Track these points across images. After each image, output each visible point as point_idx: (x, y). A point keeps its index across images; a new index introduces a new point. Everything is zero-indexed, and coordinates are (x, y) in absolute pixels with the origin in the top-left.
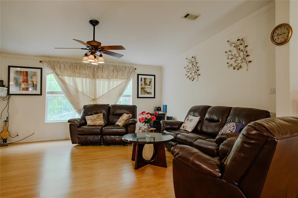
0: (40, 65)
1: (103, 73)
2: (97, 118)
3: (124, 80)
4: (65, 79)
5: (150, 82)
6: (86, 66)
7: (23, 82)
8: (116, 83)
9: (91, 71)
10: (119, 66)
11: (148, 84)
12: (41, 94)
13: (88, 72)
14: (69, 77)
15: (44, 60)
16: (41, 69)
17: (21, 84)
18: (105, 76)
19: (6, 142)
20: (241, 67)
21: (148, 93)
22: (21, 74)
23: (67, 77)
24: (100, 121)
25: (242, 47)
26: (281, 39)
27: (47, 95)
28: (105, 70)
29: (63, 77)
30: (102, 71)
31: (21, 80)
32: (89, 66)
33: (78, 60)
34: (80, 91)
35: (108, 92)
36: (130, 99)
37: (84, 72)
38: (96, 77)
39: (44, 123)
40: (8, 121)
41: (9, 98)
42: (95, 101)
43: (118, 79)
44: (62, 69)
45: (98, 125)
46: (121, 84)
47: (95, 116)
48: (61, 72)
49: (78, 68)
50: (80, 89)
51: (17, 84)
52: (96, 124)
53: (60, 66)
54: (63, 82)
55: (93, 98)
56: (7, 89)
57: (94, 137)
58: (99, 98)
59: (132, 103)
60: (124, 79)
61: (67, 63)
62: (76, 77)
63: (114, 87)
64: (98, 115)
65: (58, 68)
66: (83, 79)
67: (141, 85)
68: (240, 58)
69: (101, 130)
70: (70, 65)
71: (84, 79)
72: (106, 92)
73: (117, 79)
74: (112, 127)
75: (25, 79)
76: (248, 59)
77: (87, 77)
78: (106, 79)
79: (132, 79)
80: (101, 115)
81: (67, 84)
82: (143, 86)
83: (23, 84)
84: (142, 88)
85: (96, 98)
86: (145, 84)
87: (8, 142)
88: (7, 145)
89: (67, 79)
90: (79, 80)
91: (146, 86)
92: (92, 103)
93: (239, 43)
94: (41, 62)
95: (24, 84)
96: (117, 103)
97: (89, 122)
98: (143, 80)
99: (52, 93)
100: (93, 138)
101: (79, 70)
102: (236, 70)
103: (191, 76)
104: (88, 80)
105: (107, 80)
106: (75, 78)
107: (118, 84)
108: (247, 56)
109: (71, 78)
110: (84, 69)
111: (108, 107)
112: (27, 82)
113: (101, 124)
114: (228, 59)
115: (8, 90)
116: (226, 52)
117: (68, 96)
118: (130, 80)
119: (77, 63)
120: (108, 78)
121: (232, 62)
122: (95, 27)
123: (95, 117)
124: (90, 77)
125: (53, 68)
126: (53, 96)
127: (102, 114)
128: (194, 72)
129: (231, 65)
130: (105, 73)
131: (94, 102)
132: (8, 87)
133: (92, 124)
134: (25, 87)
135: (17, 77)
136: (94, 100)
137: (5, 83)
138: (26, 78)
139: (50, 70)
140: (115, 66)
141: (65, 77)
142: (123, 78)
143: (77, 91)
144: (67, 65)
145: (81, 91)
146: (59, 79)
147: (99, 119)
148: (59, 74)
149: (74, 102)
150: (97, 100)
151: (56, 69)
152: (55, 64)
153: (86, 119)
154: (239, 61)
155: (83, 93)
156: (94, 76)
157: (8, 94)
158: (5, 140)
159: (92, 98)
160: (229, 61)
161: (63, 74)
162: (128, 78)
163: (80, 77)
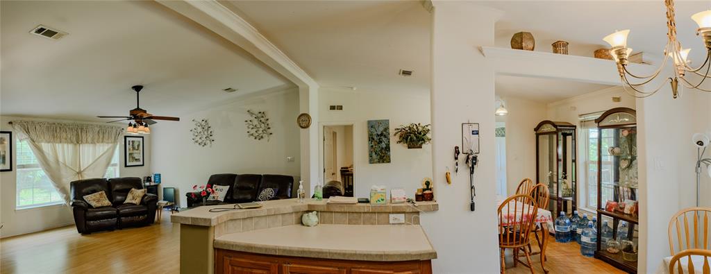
0: (9, 128)
1: (88, 135)
2: (100, 197)
3: (110, 145)
4: (42, 146)
5: (138, 146)
6: (67, 127)
8: (102, 148)
9: (74, 135)
10: (105, 127)
11: (136, 148)
12: (11, 170)
13: (69, 136)
14: (48, 144)
15: (16, 121)
16: (10, 133)
18: (89, 139)
20: (262, 137)
21: (136, 160)
24: (107, 201)
25: (263, 119)
26: (303, 118)
27: (18, 170)
28: (89, 132)
29: (40, 144)
30: (86, 133)
32: (70, 127)
33: (57, 119)
35: (94, 162)
36: (115, 169)
37: (65, 136)
38: (79, 142)
39: (15, 210)
42: (80, 175)
44: (37, 133)
46: (108, 150)
48: (38, 137)
49: (58, 130)
50: (61, 160)
52: (104, 204)
53: (35, 128)
54: (39, 150)
55: (78, 171)
58: (84, 170)
59: (120, 175)
60: (111, 143)
61: (44, 124)
62: (56, 142)
63: (101, 154)
64: (100, 193)
65: (32, 130)
66: (64, 145)
67: (129, 149)
68: (261, 129)
69: (118, 211)
70: (48, 127)
71: (66, 145)
72: (91, 162)
73: (103, 143)
76: (270, 131)
77: (69, 143)
79: (119, 143)
81: (45, 152)
82: (131, 152)
84: (130, 154)
85: (81, 171)
86: (134, 148)
89: (46, 147)
90: (59, 146)
91: (135, 151)
93: (259, 115)
94: (10, 123)
96: (103, 176)
97: (93, 204)
98: (131, 143)
99: (23, 166)
100: (108, 222)
101: (59, 133)
102: (257, 140)
103: (200, 141)
104: (70, 146)
105: (92, 145)
106: (54, 144)
107: (105, 151)
108: (269, 128)
109: (50, 144)
110: (65, 131)
111: (107, 182)
113: (107, 205)
114: (248, 128)
116: (246, 121)
117: (46, 170)
118: (117, 143)
119: (56, 124)
120: (93, 142)
121: (253, 131)
123: (97, 196)
124: (72, 142)
127: (103, 192)
128: (205, 136)
129: (252, 135)
130: (90, 136)
131: (79, 177)
133: (100, 205)
136: (79, 173)
139: (23, 135)
140: (100, 126)
141: (43, 144)
142: (110, 141)
143: (57, 161)
144: (44, 126)
145: (63, 162)
146: (35, 147)
147: (103, 199)
148: (35, 140)
150: (82, 173)
151: (30, 131)
152: (29, 126)
153: (86, 200)
154: (260, 132)
155: (65, 164)
159: (76, 172)
160: (250, 130)
161: (40, 140)
162: (115, 141)
163: (61, 142)
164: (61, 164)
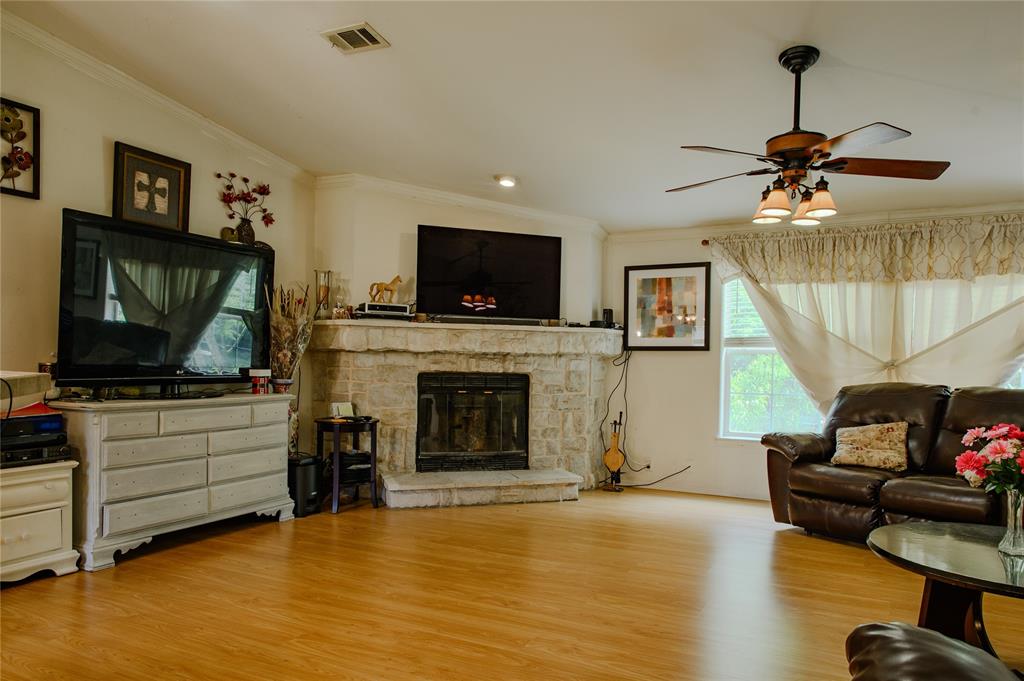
0: (704, 255)
1: (936, 253)
2: (877, 439)
4: (778, 293)
6: (859, 234)
7: (661, 310)
8: (1001, 291)
9: (879, 255)
12: (706, 348)
13: (866, 260)
14: (794, 285)
15: (716, 236)
16: (708, 265)
17: (654, 318)
18: (941, 265)
19: (618, 481)
22: (654, 286)
23: (786, 286)
24: (890, 453)
27: (725, 350)
28: (946, 241)
29: (773, 286)
30: (931, 245)
31: (655, 306)
32: (870, 233)
34: (836, 333)
35: (956, 336)
37: (851, 261)
38: (899, 276)
39: (716, 439)
40: (623, 422)
41: (627, 360)
42: (893, 371)
43: (1017, 276)
44: (768, 259)
45: (876, 465)
47: (873, 429)
48: (767, 269)
49: (829, 246)
50: (833, 326)
51: (646, 319)
52: (866, 460)
53: (763, 250)
54: (772, 304)
55: (887, 358)
56: (622, 332)
57: (847, 511)
61: (788, 235)
62: (820, 280)
63: (993, 312)
64: (886, 425)
65: (754, 254)
66: (845, 287)
69: (877, 489)
70: (799, 241)
71: (851, 288)
72: (948, 332)
73: (1007, 277)
74: (931, 481)
75: (664, 302)
77: (863, 279)
78: (948, 281)
80: (900, 429)
81: (786, 309)
83: (658, 316)
85: (900, 361)
87: (624, 482)
88: (619, 491)
89: (786, 292)
90: (828, 294)
92: (881, 378)
94: (705, 242)
95: (661, 317)
97: (842, 453)
99: (740, 342)
100: (842, 515)
101: (831, 254)
104: (867, 289)
105: (956, 281)
106: (814, 285)
107: (1015, 299)
109: (803, 287)
110: (852, 248)
111: (938, 398)
112: (670, 311)
113: (888, 466)
115: (625, 337)
117: (787, 353)
119: (822, 230)
120: (958, 274)
122: (802, 75)
123: (872, 434)
124: (873, 279)
125: (741, 259)
126: (746, 353)
127: (904, 425)
130: (947, 253)
131: (890, 376)
132: (625, 328)
133: (852, 460)
134: (665, 325)
135: (644, 296)
136: (891, 366)
137: (618, 317)
138: (666, 298)
139: (731, 267)
140: (1000, 218)
141: (779, 286)
143: (822, 333)
144: (787, 241)
145: (840, 335)
146: (763, 294)
147: (885, 444)
148: (758, 277)
149: (809, 374)
150: (907, 366)
151: (750, 261)
152: (747, 245)
153: (838, 439)
155: (846, 342)
156: (892, 273)
157: (626, 347)
158: (616, 476)
159: (881, 361)
161: (772, 275)
163: (833, 281)
164: (831, 339)
